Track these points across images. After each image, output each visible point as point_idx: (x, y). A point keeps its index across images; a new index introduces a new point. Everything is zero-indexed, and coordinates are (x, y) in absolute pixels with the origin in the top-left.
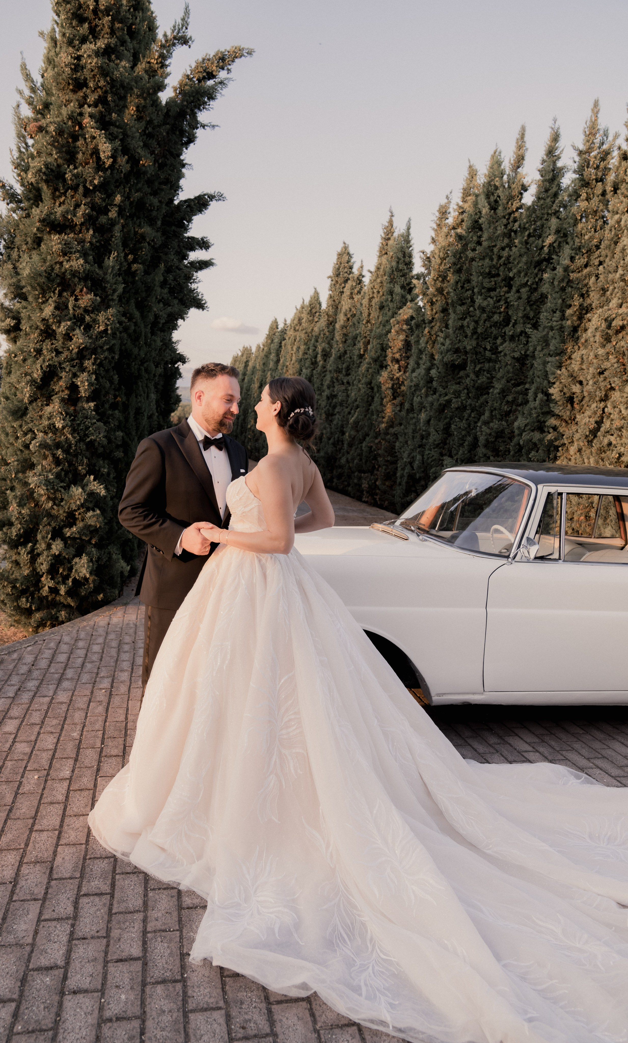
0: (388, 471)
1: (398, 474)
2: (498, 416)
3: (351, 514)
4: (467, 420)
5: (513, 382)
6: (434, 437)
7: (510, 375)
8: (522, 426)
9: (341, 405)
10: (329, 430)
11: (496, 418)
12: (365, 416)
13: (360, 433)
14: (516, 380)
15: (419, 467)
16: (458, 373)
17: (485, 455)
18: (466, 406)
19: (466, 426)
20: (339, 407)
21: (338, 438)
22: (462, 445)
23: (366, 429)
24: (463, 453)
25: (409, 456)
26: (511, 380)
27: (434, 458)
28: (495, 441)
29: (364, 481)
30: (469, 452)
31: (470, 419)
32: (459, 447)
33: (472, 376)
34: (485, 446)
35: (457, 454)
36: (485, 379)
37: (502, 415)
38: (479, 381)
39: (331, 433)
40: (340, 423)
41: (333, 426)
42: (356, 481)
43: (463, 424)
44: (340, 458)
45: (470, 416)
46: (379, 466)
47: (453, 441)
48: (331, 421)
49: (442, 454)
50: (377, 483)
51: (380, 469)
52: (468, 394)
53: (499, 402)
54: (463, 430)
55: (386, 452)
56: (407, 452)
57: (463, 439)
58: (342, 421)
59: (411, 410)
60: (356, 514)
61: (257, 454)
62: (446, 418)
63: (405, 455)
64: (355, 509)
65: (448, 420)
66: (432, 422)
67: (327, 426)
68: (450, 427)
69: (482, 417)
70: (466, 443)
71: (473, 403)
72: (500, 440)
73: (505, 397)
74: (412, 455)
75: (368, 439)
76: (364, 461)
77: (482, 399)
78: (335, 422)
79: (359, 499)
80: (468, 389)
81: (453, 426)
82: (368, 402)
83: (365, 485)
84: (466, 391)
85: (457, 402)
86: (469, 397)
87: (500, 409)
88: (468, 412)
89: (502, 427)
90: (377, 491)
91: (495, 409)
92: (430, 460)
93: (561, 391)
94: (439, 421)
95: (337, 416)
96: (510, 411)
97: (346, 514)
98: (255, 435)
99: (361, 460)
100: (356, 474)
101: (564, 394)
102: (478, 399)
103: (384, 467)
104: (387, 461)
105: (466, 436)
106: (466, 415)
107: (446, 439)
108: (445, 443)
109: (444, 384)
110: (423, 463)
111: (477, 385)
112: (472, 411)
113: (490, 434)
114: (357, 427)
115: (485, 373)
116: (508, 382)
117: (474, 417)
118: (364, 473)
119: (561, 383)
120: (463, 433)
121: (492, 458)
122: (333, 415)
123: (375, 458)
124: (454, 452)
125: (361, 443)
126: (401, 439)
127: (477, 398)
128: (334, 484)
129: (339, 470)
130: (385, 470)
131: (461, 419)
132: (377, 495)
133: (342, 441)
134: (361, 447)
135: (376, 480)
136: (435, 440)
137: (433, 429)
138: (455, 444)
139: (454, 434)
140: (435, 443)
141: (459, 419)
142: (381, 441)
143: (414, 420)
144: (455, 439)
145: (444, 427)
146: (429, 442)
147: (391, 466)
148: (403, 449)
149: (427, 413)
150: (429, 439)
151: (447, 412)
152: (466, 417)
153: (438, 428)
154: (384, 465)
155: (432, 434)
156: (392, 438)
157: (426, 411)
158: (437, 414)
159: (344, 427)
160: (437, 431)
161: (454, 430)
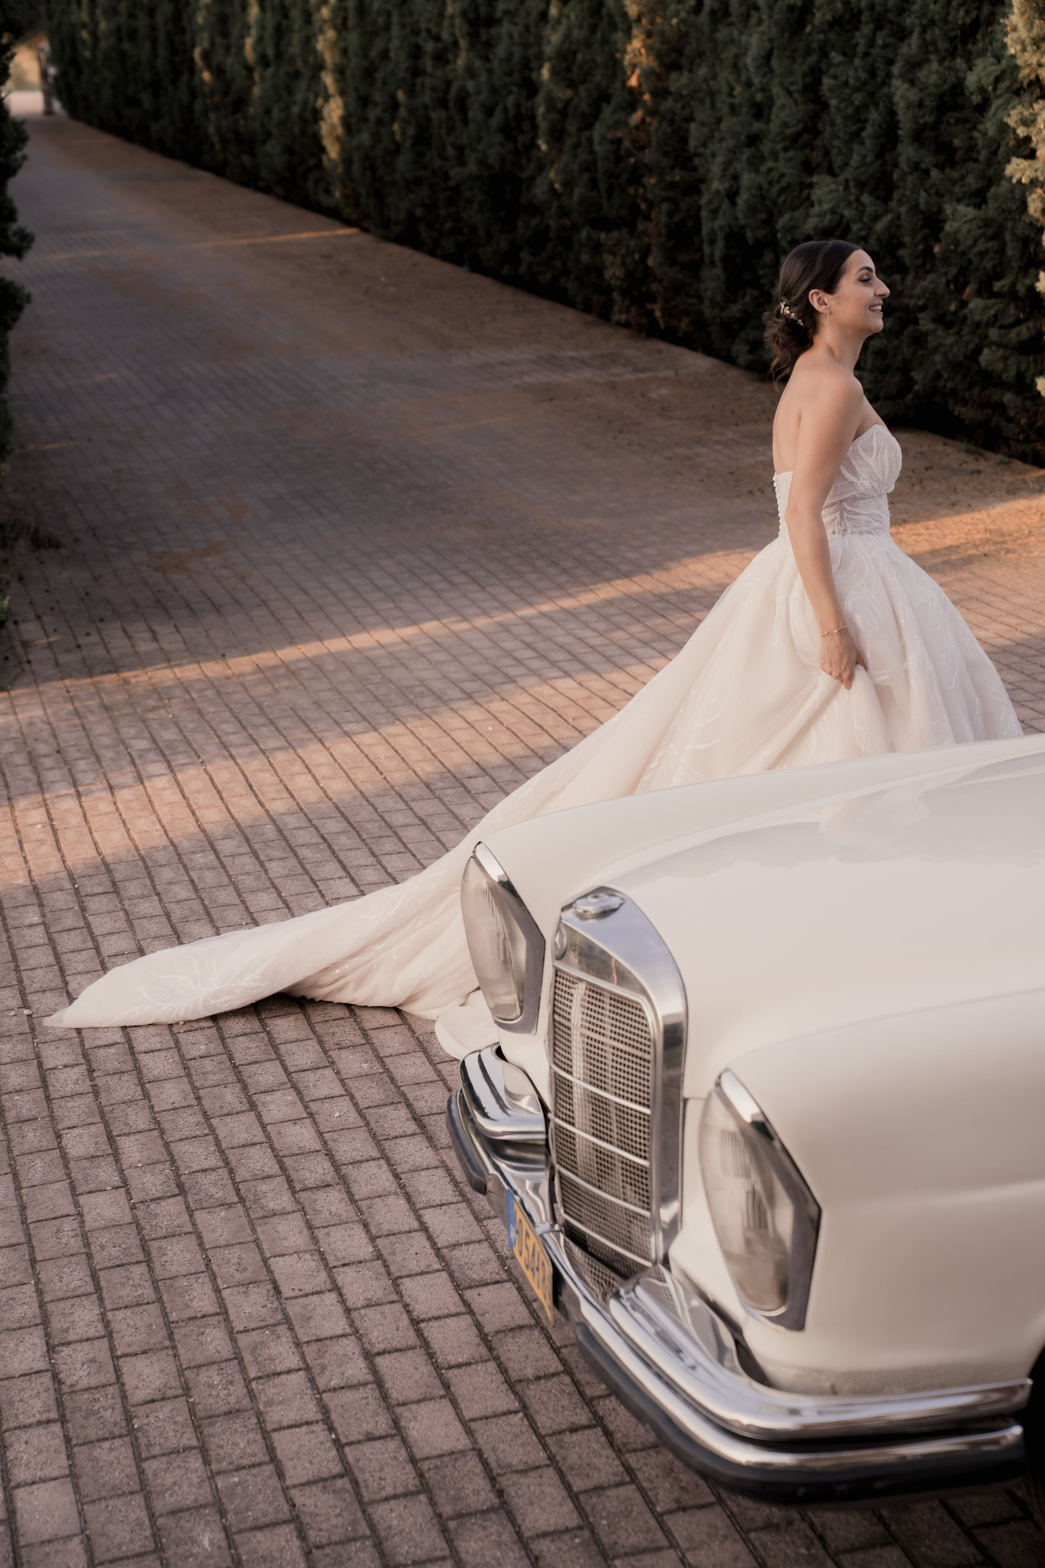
0: (677, 218)
1: (705, 230)
2: (942, 45)
3: (572, 377)
4: (866, 54)
6: (783, 115)
8: (988, 82)
10: (483, 78)
11: (937, 51)
12: (593, 30)
13: (582, 90)
15: (752, 210)
17: (916, 167)
18: (860, 12)
19: (863, 75)
21: (518, 106)
22: (856, 136)
23: (598, 77)
24: (863, 163)
25: (725, 170)
27: (784, 182)
28: (938, 121)
29: (608, 258)
30: (880, 155)
31: (875, 51)
32: (849, 142)
34: (917, 137)
35: (847, 164)
37: (952, 40)
39: (494, 91)
40: (518, 52)
41: (495, 64)
42: (585, 258)
43: (855, 72)
44: (532, 179)
45: (871, 43)
46: (651, 205)
47: (833, 125)
48: (489, 45)
49: (808, 168)
50: (651, 262)
51: (654, 214)
54: (857, 90)
55: (666, 154)
56: (720, 160)
57: (858, 119)
58: (526, 46)
59: (721, 13)
60: (587, 374)
61: (246, 158)
62: (808, 52)
63: (716, 169)
64: (586, 354)
65: (813, 59)
66: (775, 63)
67: (478, 63)
68: (820, 83)
69: (904, 50)
70: (869, 130)
72: (951, 117)
74: (731, 171)
75: (607, 112)
76: (603, 188)
78: (500, 51)
79: (605, 316)
81: (827, 81)
83: (613, 272)
87: (946, 21)
88: (867, 29)
89: (952, 79)
90: (655, 287)
91: (932, 22)
92: (774, 190)
94: (794, 61)
95: (506, 27)
96: (976, 25)
97: (556, 377)
98: (228, 85)
99: (593, 184)
100: (584, 234)
103: (665, 206)
104: (672, 185)
105: (864, 107)
106: (860, 40)
107: (815, 117)
108: (817, 133)
110: (763, 198)
112: (879, 27)
113: (920, 105)
114: (568, 69)
117: (885, 46)
118: (608, 229)
120: (858, 98)
121: (935, 173)
122: (491, 21)
123: (636, 177)
124: (838, 161)
125: (589, 127)
126: (702, 113)
128: (523, 269)
129: (534, 221)
130: (670, 214)
131: (849, 54)
132: (654, 300)
133: (532, 118)
134: (590, 140)
135: (646, 252)
136: (785, 125)
137: (781, 84)
138: (841, 134)
139: (833, 102)
140: (788, 132)
141: (844, 54)
142: (648, 120)
143: (733, 50)
144: (839, 120)
145: (808, 79)
146: (774, 127)
147: (683, 205)
148: (710, 146)
149: (763, 28)
150: (773, 117)
151: (810, 34)
152: (861, 49)
153: (792, 84)
154: (664, 200)
155: (779, 103)
156: (679, 105)
157: (760, 22)
158: (787, 35)
159: (531, 70)
160: (790, 93)
161: (831, 90)
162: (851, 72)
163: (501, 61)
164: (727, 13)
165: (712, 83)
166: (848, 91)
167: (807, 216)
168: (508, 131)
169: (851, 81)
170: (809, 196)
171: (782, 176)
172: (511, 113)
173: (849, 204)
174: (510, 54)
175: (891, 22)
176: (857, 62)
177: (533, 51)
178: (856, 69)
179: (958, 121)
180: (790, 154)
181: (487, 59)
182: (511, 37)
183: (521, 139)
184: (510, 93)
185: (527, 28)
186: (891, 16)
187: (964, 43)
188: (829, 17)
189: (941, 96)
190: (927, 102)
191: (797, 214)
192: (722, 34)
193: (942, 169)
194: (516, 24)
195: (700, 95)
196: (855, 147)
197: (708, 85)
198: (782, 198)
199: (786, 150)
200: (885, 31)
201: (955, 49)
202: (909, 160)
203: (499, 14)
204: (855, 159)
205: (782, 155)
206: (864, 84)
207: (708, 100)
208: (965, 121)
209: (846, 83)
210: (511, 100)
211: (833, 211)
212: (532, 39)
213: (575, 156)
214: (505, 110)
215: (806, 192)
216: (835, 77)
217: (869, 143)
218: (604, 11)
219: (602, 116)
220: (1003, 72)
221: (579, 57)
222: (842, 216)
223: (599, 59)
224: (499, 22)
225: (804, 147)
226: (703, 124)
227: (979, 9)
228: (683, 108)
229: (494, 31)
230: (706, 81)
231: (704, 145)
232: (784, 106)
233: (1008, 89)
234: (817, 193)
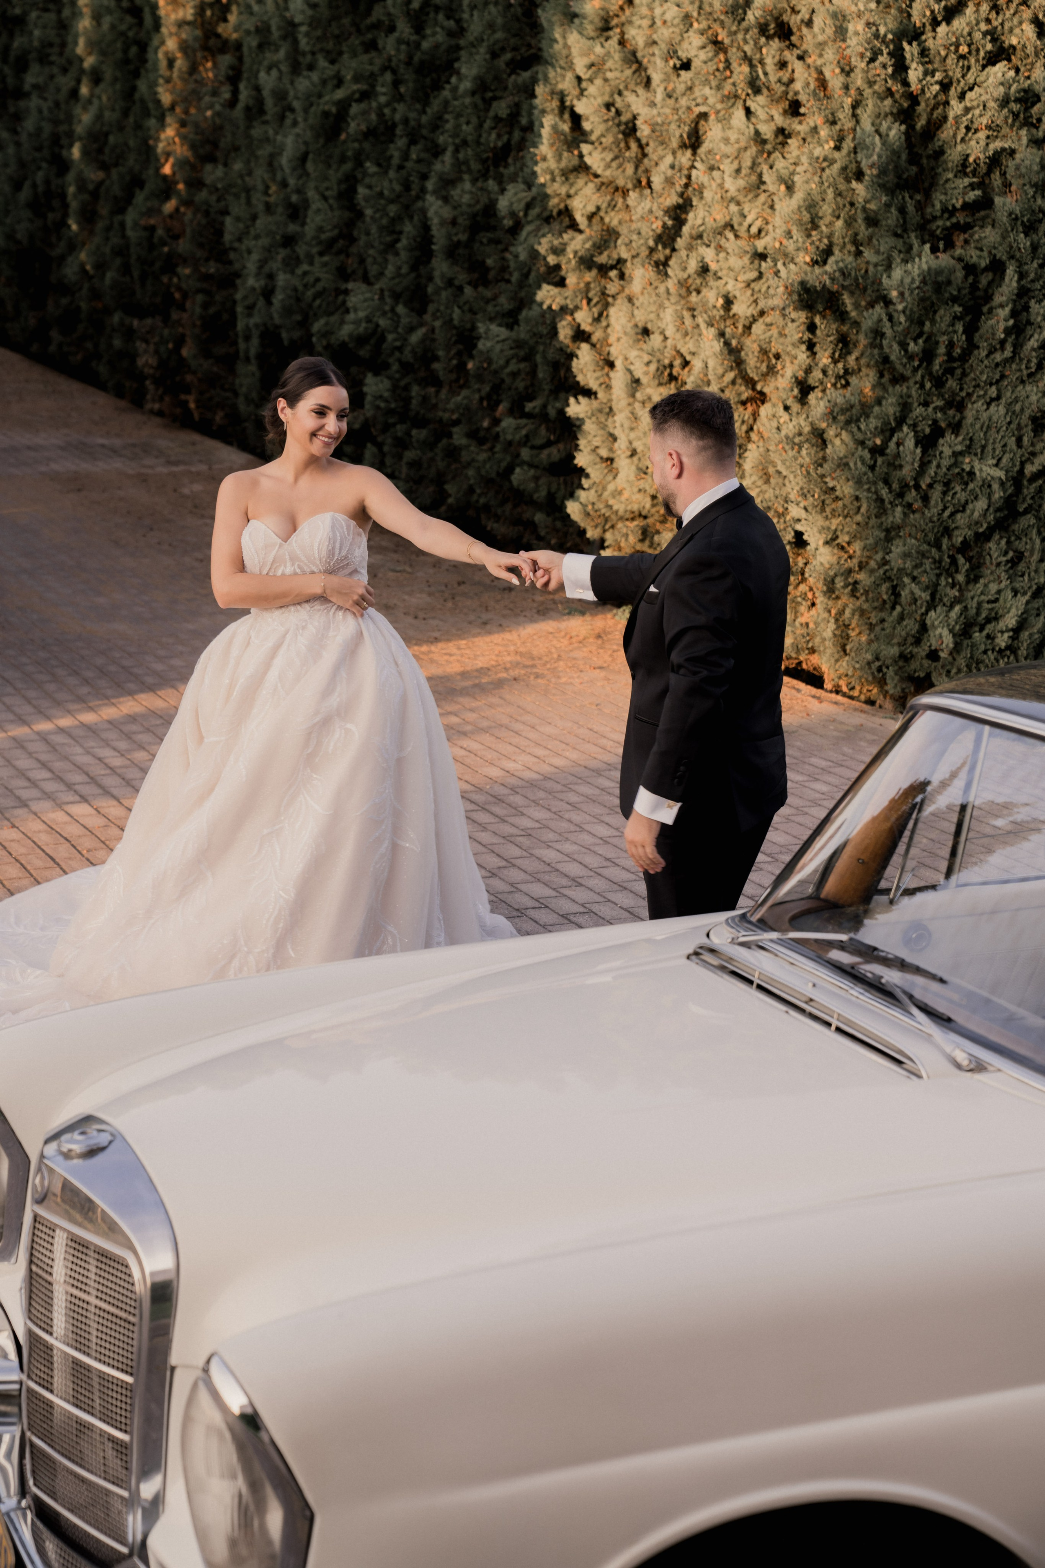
0: (211, 311)
1: (240, 325)
2: (475, 166)
3: (100, 467)
4: (400, 167)
5: (508, 56)
6: (318, 219)
7: (499, 35)
8: (519, 207)
9: (44, 60)
11: (470, 171)
12: (126, 113)
13: (114, 173)
14: (515, 49)
15: (287, 311)
16: (369, 12)
17: (450, 283)
18: (394, 125)
19: (398, 188)
20: (35, 68)
21: (47, 182)
22: (390, 247)
23: (131, 162)
24: (398, 275)
25: (260, 268)
26: (503, 49)
27: (319, 286)
28: (471, 239)
29: (140, 346)
30: (414, 268)
31: (409, 165)
32: (383, 252)
33: (404, 28)
34: (451, 253)
35: (381, 274)
36: (440, 37)
37: (484, 161)
38: (425, 45)
39: (22, 164)
40: (47, 128)
41: (24, 138)
42: (117, 343)
43: (390, 184)
44: (62, 258)
45: (406, 157)
46: (185, 295)
47: (368, 234)
49: (343, 274)
50: (185, 352)
51: (188, 305)
52: (396, 83)
53: (474, 120)
54: (392, 201)
55: (201, 245)
56: (255, 257)
57: (393, 230)
58: (56, 122)
59: (256, 110)
60: (117, 464)
62: (343, 159)
63: (251, 266)
64: (117, 442)
65: (348, 166)
66: (310, 166)
68: (355, 191)
69: (438, 167)
70: (404, 242)
71: (412, 115)
72: (484, 237)
73: (488, 103)
74: (266, 269)
75: (140, 198)
76: (136, 274)
77: (435, 106)
78: (29, 124)
79: (137, 401)
80: (394, 72)
81: (362, 191)
82: (126, 61)
83: (146, 360)
84: (388, 77)
85: (364, 113)
86: (401, 98)
87: (478, 143)
88: (401, 142)
89: (484, 200)
90: (189, 378)
91: (465, 143)
92: (310, 293)
93: (608, 106)
94: (329, 166)
95: (34, 102)
97: (85, 466)
99: (126, 269)
100: (116, 318)
101: (618, 113)
102: (425, 102)
103: (200, 298)
104: (207, 277)
105: (397, 220)
106: (395, 151)
107: (350, 224)
108: (353, 240)
109: (330, 45)
110: (298, 300)
111: (416, 59)
112: (413, 142)
113: (454, 222)
114: (100, 151)
115: (441, 17)
116: (494, 55)
117: (419, 161)
118: (141, 318)
119: (606, 80)
120: (393, 210)
121: (468, 291)
123: (171, 264)
124: (373, 270)
125: (122, 211)
126: (237, 208)
127: (423, 97)
128: (53, 348)
129: (64, 301)
130: (205, 306)
131: (384, 164)
132: (188, 392)
133: (63, 196)
134: (122, 225)
135: (180, 341)
136: (320, 229)
137: (317, 188)
138: (376, 244)
139: (369, 212)
140: (323, 237)
141: (379, 165)
142: (182, 209)
143: (268, 149)
144: (374, 230)
145: (343, 186)
146: (309, 230)
147: (218, 298)
148: (246, 242)
149: (297, 130)
150: (308, 220)
151: (345, 142)
152: (395, 161)
153: (327, 189)
154: (199, 291)
155: (314, 207)
156: (214, 198)
157: (295, 124)
158: (322, 141)
159: (62, 147)
160: (325, 198)
161: (367, 199)
162: (386, 184)
163: (30, 135)
164: (262, 111)
165: (247, 179)
166: (383, 202)
167: (342, 322)
168: (38, 206)
169: (386, 192)
170: (344, 302)
171: (318, 280)
172: (41, 189)
173: (384, 313)
174: (39, 130)
175: (425, 138)
176: (392, 174)
177: (63, 128)
178: (391, 181)
179: (491, 241)
180: (326, 258)
181: (15, 132)
182: (40, 111)
183: (50, 216)
184: (39, 168)
185: (57, 104)
186: (424, 132)
187: (496, 165)
188: (363, 127)
189: (474, 216)
190: (460, 220)
191: (333, 319)
192: (257, 132)
193: (475, 287)
194: (45, 99)
195: (234, 190)
196: (390, 257)
197: (243, 181)
198: (318, 302)
199: (321, 254)
200: (419, 147)
201: (487, 170)
202: (443, 276)
203: (27, 87)
204: (390, 270)
205: (317, 260)
206: (399, 196)
207: (243, 195)
208: (498, 242)
209: (381, 194)
210: (40, 176)
211: (368, 320)
212: (62, 116)
213: (107, 239)
214: (34, 186)
215: (341, 298)
216: (370, 187)
217: (404, 255)
218: (137, 96)
219: (134, 201)
220: (534, 199)
221: (112, 139)
222: (377, 325)
223: (132, 143)
224: (27, 95)
225: (339, 252)
226: (238, 219)
227: (510, 133)
228: (219, 200)
229: (22, 104)
230: (241, 176)
231: (240, 240)
232: (319, 210)
233: (539, 216)
234: (353, 300)
